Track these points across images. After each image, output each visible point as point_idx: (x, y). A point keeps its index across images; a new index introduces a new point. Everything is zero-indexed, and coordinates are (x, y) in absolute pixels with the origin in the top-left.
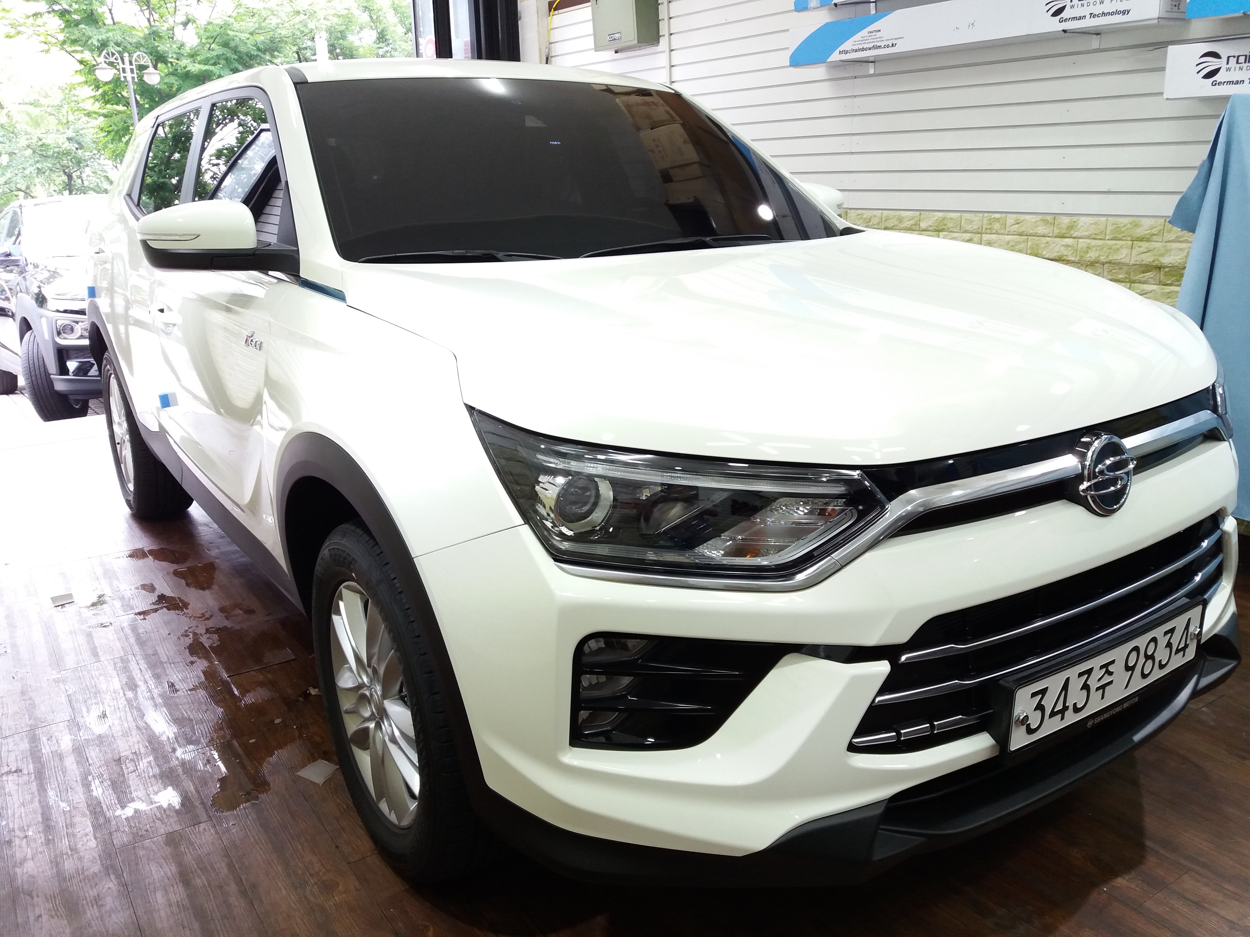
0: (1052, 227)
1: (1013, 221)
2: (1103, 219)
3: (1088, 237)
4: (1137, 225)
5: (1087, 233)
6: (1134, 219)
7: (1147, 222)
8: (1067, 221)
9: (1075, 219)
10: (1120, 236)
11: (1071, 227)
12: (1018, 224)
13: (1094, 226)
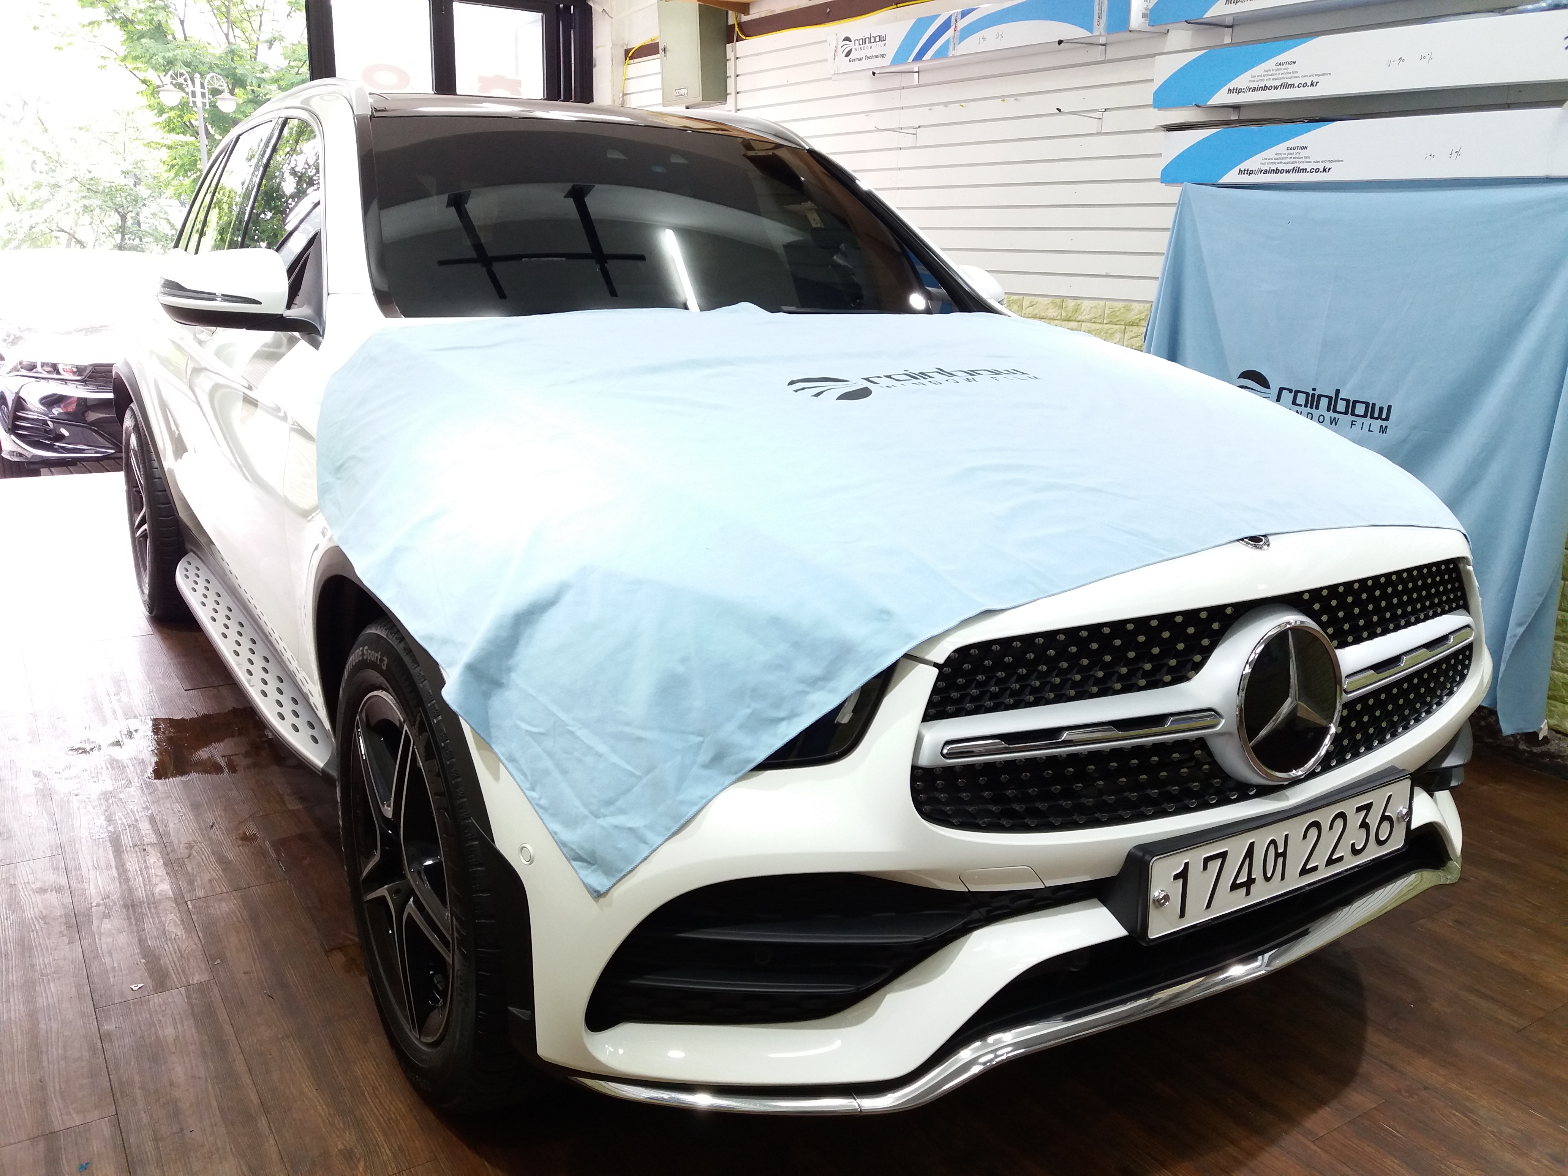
0: (1060, 311)
2: (1102, 303)
3: (1090, 321)
4: (1128, 310)
5: (1088, 317)
6: (1127, 303)
7: (1137, 307)
8: (1073, 304)
9: (1079, 302)
10: (1115, 320)
11: (1076, 310)
12: (1032, 306)
13: (1094, 310)
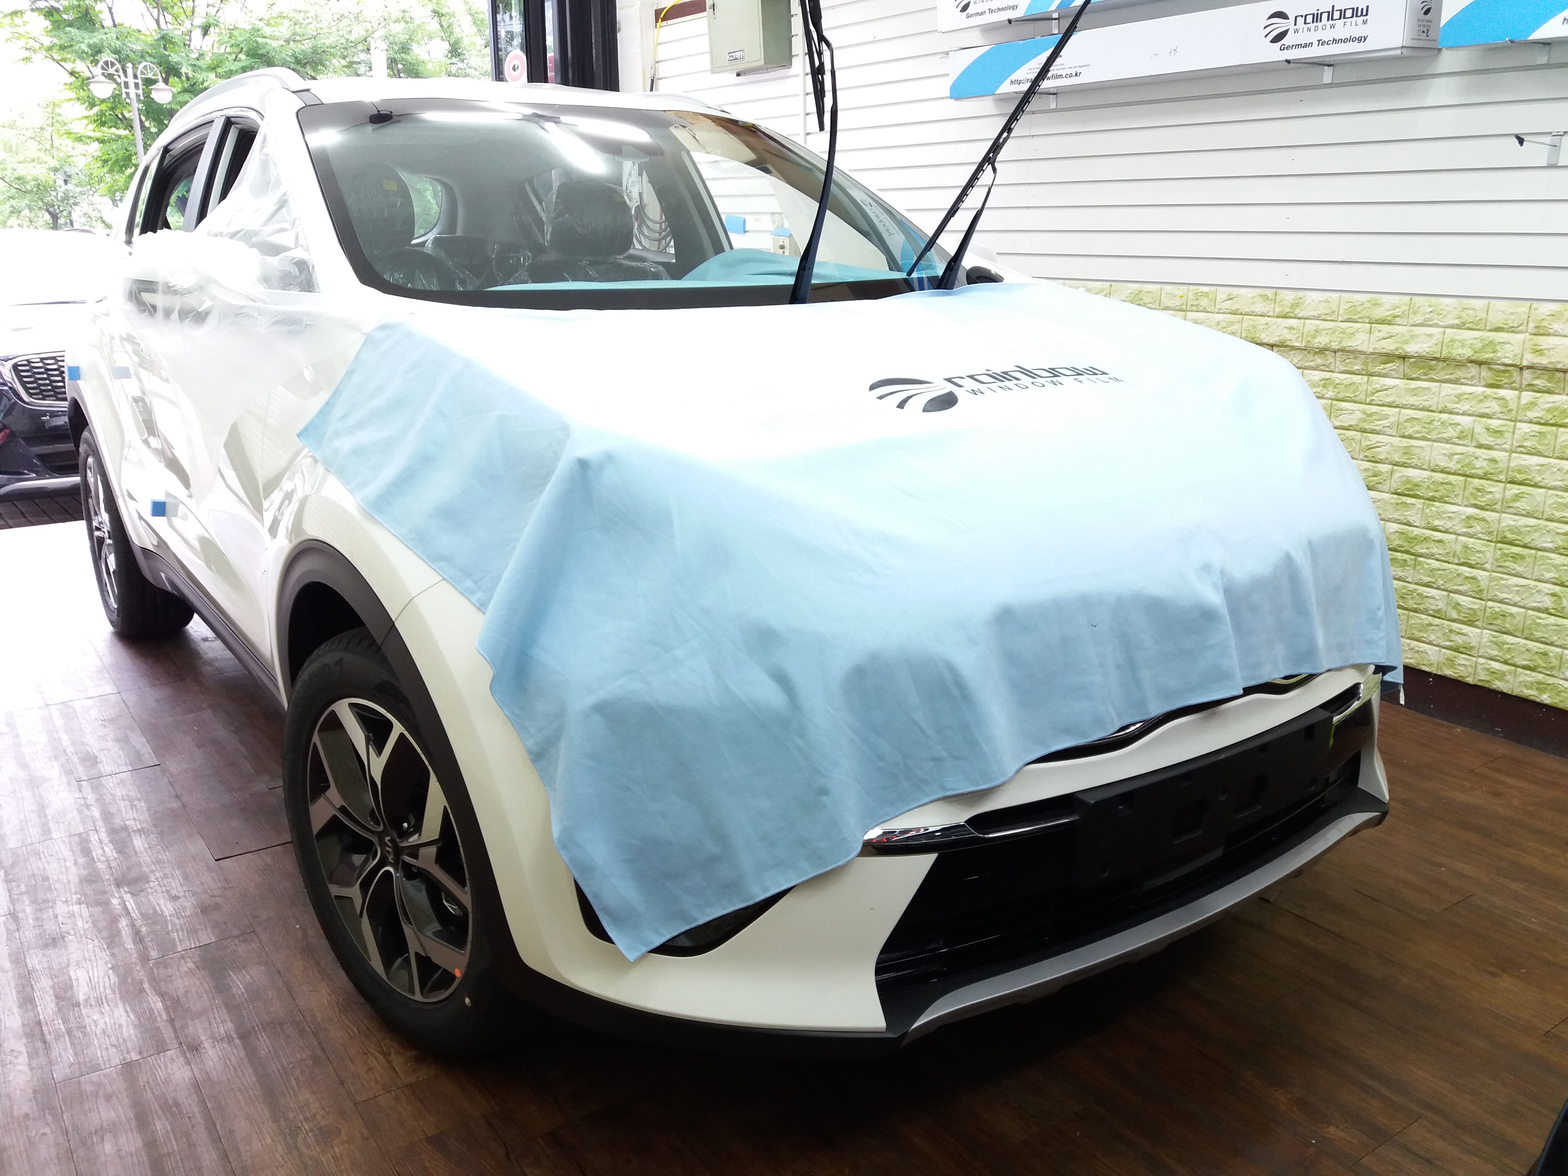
0: (1272, 305)
1: (1225, 297)
2: (1337, 295)
3: (1317, 318)
4: (1376, 304)
5: (1315, 313)
6: (1374, 296)
7: (1388, 301)
8: (1292, 297)
9: (1301, 294)
10: (1356, 317)
11: (1295, 305)
12: (1230, 299)
13: (1324, 304)
